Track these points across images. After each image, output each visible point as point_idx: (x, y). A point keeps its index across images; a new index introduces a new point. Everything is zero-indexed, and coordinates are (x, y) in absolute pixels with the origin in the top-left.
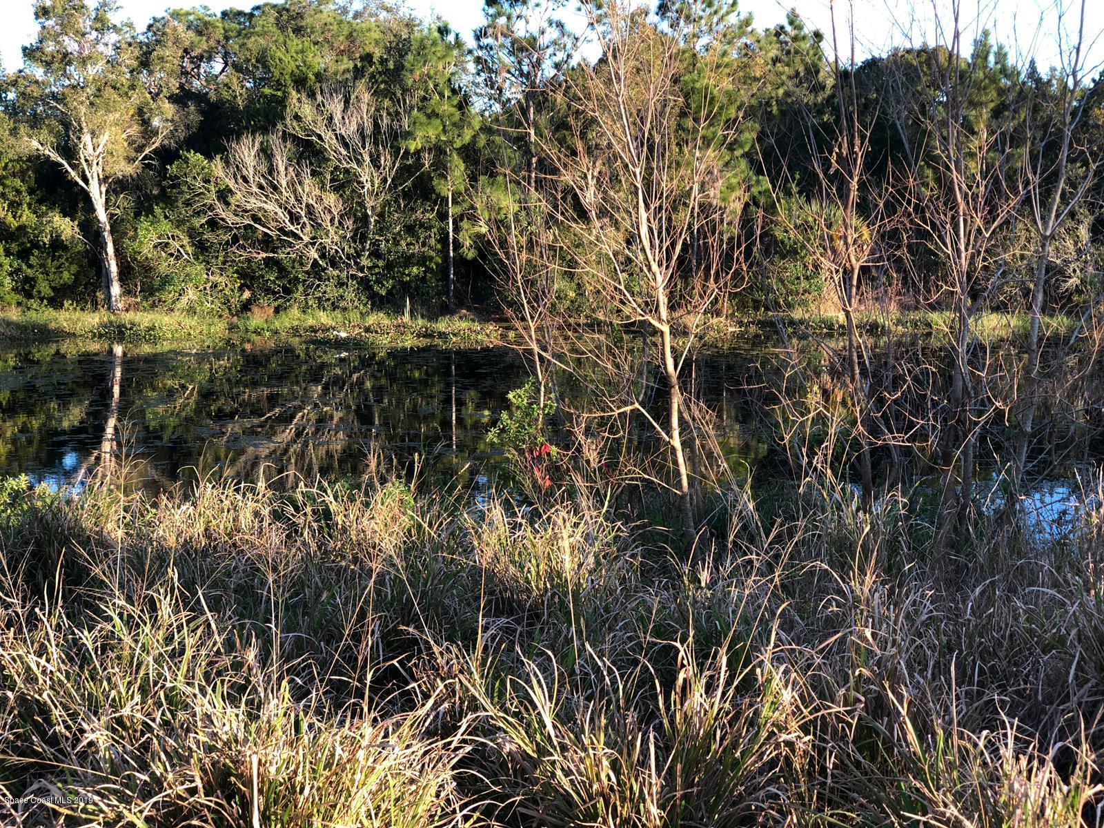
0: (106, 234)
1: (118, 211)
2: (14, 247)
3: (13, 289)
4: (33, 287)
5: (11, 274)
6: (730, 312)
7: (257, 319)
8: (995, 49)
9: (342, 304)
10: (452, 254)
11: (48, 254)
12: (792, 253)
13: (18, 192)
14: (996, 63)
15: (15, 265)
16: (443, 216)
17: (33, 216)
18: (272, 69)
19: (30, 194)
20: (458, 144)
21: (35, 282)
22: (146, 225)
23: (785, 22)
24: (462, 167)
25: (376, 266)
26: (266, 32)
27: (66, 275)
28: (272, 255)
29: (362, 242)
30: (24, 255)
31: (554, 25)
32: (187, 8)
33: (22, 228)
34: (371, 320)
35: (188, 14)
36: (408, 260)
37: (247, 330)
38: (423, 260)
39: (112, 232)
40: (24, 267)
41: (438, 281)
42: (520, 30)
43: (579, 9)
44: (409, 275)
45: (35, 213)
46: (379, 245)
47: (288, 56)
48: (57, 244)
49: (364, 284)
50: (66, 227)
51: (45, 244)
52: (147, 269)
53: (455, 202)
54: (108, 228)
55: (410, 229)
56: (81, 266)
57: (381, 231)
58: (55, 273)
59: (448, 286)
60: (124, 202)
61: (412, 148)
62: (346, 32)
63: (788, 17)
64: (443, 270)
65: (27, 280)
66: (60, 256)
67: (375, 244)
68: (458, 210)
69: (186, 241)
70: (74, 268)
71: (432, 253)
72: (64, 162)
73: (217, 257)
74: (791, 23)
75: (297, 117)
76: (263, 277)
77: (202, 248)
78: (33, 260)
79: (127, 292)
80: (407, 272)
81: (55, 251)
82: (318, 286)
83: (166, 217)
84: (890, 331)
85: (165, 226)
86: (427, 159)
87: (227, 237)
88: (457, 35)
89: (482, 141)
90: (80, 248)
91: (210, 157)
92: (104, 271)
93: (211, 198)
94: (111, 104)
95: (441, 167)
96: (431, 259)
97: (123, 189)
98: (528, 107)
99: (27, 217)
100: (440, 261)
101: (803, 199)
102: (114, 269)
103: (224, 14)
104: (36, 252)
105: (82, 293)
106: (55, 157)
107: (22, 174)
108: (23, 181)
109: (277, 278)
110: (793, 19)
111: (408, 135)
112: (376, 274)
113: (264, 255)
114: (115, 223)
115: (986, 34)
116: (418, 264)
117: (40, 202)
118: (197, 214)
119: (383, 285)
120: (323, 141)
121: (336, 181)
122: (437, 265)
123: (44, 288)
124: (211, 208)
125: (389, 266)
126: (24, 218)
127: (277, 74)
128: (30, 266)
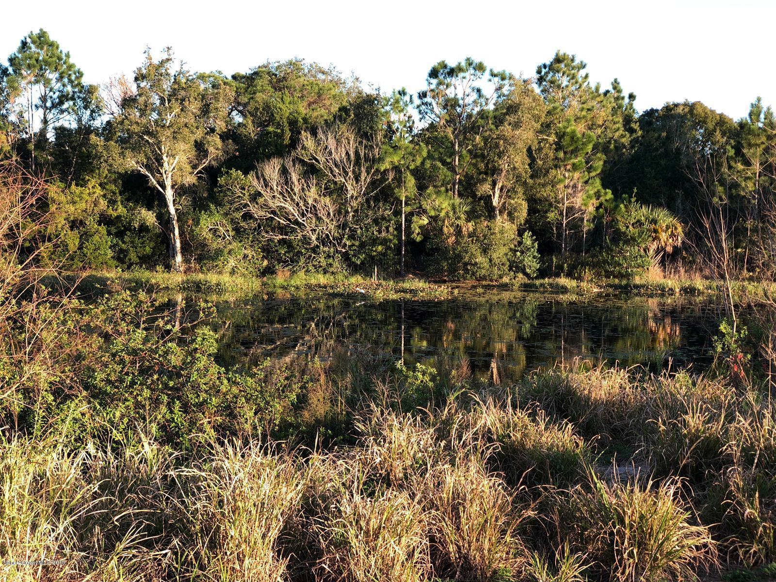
0: (174, 222)
1: (180, 207)
2: (113, 230)
3: (112, 257)
4: (125, 256)
5: (110, 248)
6: (590, 278)
7: (280, 279)
8: (765, 109)
9: (331, 270)
10: (403, 238)
11: (136, 234)
12: (631, 241)
13: (114, 193)
14: (765, 119)
15: (115, 242)
16: (397, 213)
17: (125, 209)
18: (275, 115)
19: (121, 195)
20: (412, 167)
21: (127, 252)
22: (205, 216)
23: (610, 88)
24: (413, 181)
25: (353, 245)
26: (264, 90)
27: (147, 248)
28: (285, 237)
29: (344, 229)
30: (120, 235)
31: (476, 91)
32: (208, 72)
33: (118, 217)
34: (353, 280)
35: (210, 76)
36: (374, 241)
37: (275, 286)
38: (384, 242)
39: (178, 221)
40: (120, 243)
41: (395, 255)
42: (450, 93)
43: (490, 80)
44: (375, 251)
45: (126, 207)
46: (356, 231)
47: (284, 106)
48: (144, 228)
49: (346, 257)
50: (149, 217)
51: (135, 228)
52: (203, 245)
53: (406, 204)
54: (176, 218)
55: (376, 221)
56: (156, 243)
57: (356, 222)
58: (141, 247)
59: (400, 259)
60: (185, 201)
61: (382, 169)
62: (316, 91)
63: (612, 84)
64: (398, 249)
65: (121, 251)
66: (143, 237)
67: (353, 231)
68: (409, 209)
69: (229, 228)
70: (152, 244)
71: (391, 237)
72: (150, 175)
73: (248, 239)
74: (615, 88)
75: (304, 148)
76: (277, 251)
77: (239, 232)
78: (126, 239)
79: (186, 261)
80: (374, 249)
81: (140, 233)
82: (314, 258)
83: (218, 212)
84: (703, 293)
85: (217, 218)
86: (391, 176)
87: (254, 225)
88: (411, 96)
89: (428, 164)
90: (157, 231)
91: (246, 173)
92: (171, 246)
93: (246, 200)
94: (187, 138)
95: (399, 181)
96: (391, 241)
97: (184, 193)
98: (455, 142)
99: (121, 210)
100: (397, 242)
101: (639, 205)
102: (178, 244)
103: (234, 77)
104: (128, 233)
105: (156, 260)
106: (143, 171)
107: (115, 181)
108: (115, 186)
109: (285, 252)
110: (616, 85)
111: (381, 160)
112: (353, 250)
113: (281, 237)
114: (180, 215)
115: (759, 100)
116: (381, 244)
117: (128, 200)
118: (237, 209)
119: (359, 258)
120: (319, 163)
121: (328, 189)
122: (395, 245)
123: (133, 256)
124: (246, 205)
125: (362, 245)
126: (120, 211)
127: (278, 118)
128: (124, 242)
